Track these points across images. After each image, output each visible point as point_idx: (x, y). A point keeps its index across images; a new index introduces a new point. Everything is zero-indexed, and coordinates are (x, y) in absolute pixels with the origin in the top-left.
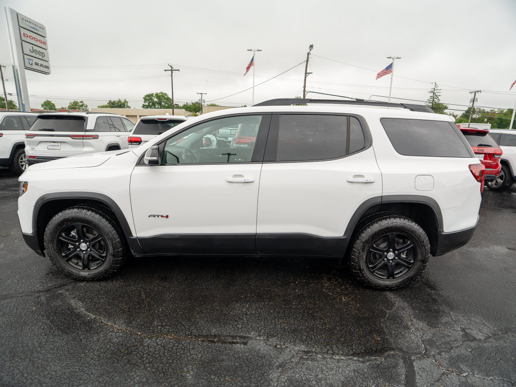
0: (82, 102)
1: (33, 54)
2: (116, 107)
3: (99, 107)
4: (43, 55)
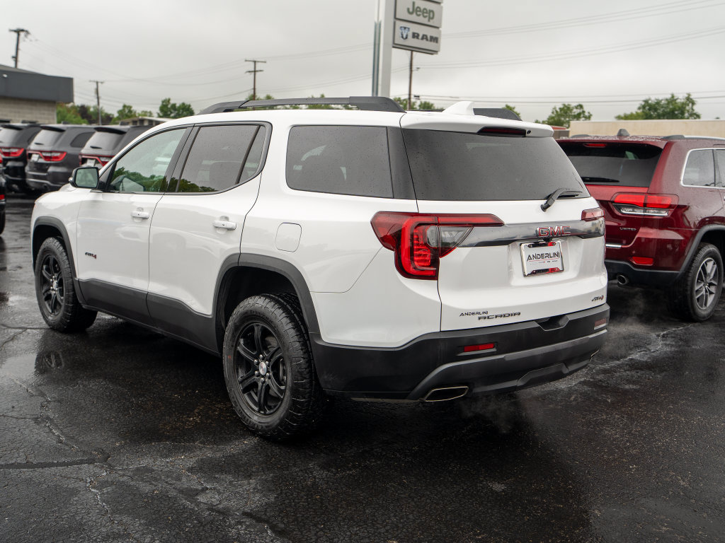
0: (581, 106)
1: (414, 17)
2: (659, 117)
3: (619, 118)
4: (430, 14)
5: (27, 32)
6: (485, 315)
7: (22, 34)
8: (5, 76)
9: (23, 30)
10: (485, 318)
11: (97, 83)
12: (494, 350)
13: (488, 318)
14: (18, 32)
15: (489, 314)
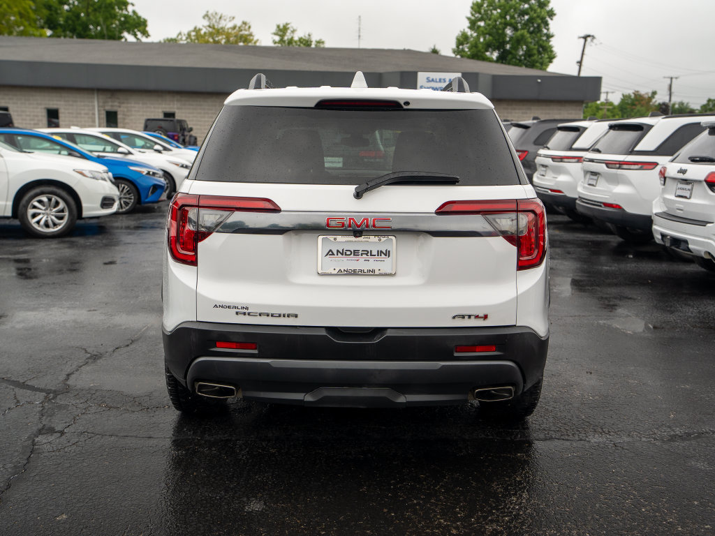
5: (593, 37)
6: (244, 310)
7: (589, 39)
8: (539, 81)
9: (589, 36)
10: (244, 314)
11: (672, 78)
12: (256, 352)
13: (249, 314)
14: (585, 38)
15: (249, 311)
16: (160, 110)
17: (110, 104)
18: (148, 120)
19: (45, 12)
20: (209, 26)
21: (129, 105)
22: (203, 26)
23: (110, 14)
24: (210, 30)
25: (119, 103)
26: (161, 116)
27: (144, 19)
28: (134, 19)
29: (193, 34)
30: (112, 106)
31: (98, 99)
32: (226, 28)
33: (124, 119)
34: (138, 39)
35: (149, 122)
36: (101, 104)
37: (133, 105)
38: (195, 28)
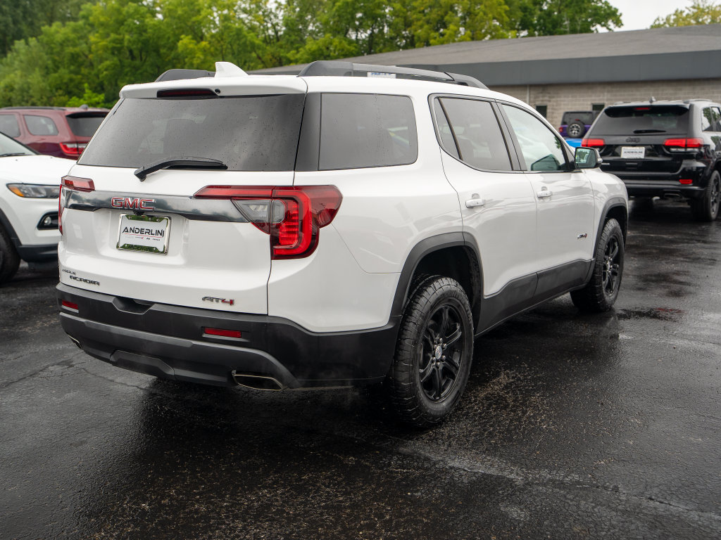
10: (74, 278)
12: (77, 311)
16: (589, 103)
17: (541, 99)
18: (567, 113)
19: (520, 14)
20: (694, 7)
21: (559, 99)
22: (687, 8)
23: (580, 8)
24: (695, 11)
25: (550, 97)
26: (589, 109)
27: (615, 9)
28: (605, 10)
29: (673, 17)
30: (542, 101)
31: (530, 95)
32: (714, 6)
33: (553, 113)
34: (610, 30)
35: (567, 115)
36: (532, 99)
37: (562, 99)
38: (676, 11)
